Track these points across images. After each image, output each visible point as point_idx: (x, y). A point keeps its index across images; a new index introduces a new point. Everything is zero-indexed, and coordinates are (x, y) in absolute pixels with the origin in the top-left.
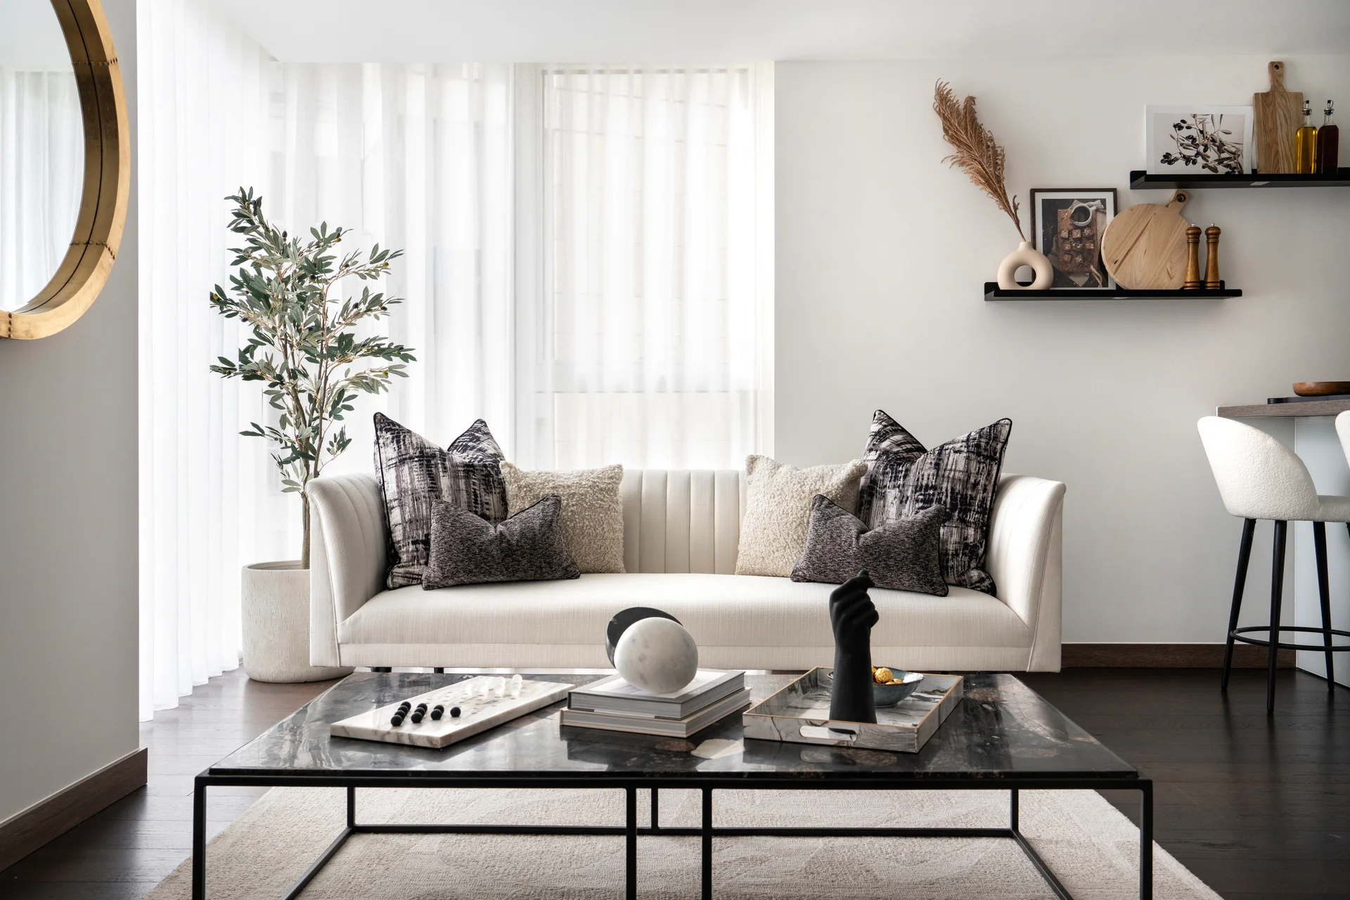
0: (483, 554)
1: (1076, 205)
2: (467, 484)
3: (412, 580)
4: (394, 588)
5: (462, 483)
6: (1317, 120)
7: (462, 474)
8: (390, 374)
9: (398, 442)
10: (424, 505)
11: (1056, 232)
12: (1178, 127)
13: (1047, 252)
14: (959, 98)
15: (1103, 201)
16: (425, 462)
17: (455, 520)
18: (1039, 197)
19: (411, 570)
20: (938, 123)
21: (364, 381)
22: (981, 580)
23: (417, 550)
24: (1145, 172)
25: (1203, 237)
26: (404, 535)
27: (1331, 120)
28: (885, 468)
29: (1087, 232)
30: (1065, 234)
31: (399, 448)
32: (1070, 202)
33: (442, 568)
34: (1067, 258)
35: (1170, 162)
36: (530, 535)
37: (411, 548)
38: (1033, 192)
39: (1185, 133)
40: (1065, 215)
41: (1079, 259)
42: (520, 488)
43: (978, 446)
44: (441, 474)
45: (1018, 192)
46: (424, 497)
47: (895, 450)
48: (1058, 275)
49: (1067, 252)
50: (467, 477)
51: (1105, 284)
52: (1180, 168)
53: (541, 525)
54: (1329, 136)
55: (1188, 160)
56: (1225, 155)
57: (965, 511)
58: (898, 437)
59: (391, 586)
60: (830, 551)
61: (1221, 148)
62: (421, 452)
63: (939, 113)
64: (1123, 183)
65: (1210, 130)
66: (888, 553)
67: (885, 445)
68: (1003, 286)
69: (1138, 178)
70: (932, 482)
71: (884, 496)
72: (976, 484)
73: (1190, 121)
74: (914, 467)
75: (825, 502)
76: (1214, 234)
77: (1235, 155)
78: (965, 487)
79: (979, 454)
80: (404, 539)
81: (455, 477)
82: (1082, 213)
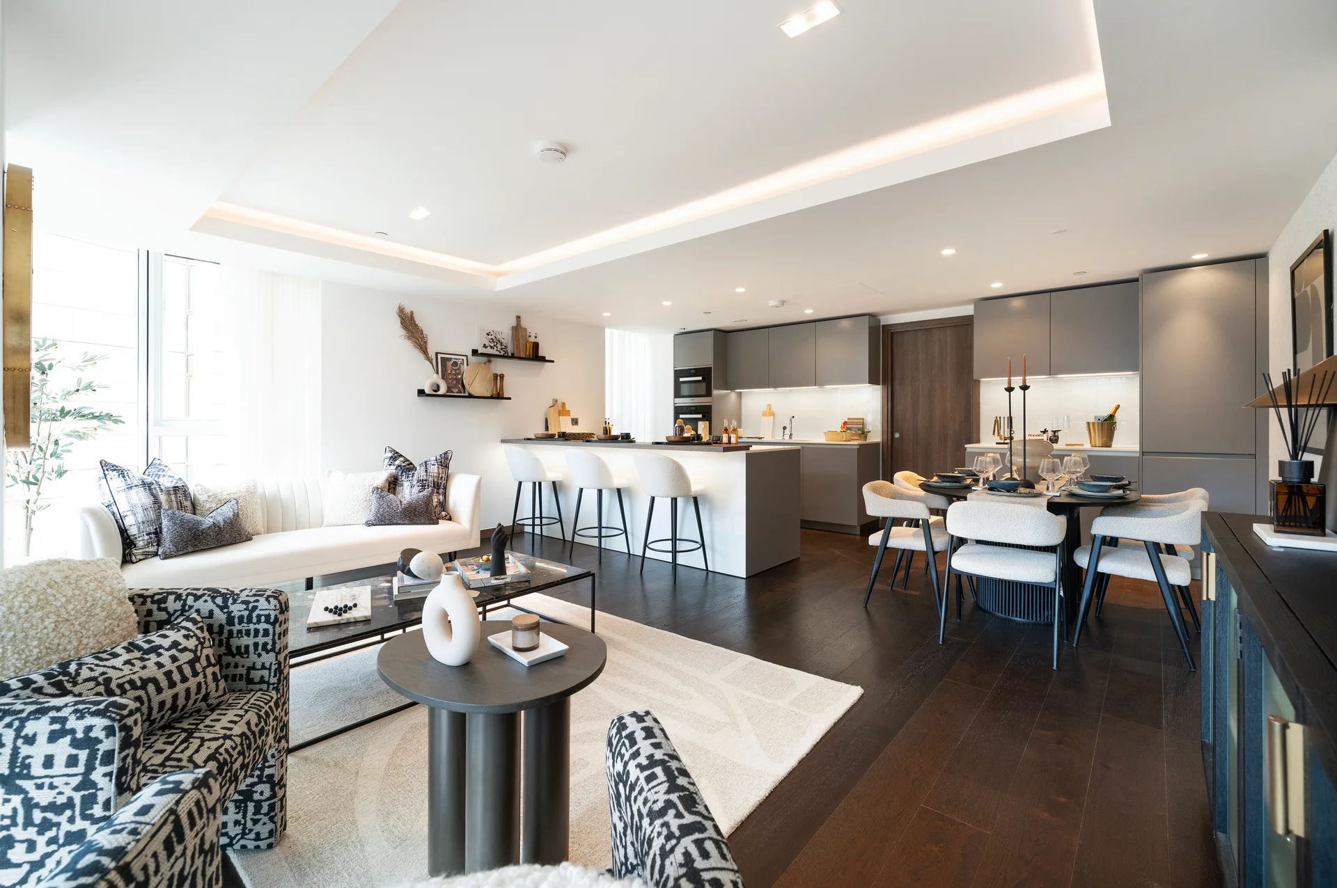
0: (204, 535)
1: (453, 360)
2: (176, 497)
3: (147, 556)
4: (136, 562)
5: (173, 497)
6: (532, 340)
7: (172, 492)
8: (98, 429)
9: (124, 477)
10: (151, 512)
11: (446, 370)
12: (488, 334)
13: (443, 378)
14: (408, 310)
15: (463, 360)
16: (147, 488)
17: (181, 519)
18: (439, 356)
19: (147, 550)
20: (398, 320)
21: (77, 434)
22: (446, 516)
23: (151, 538)
24: (477, 350)
25: (499, 378)
26: (139, 531)
27: (537, 340)
28: (402, 473)
29: (457, 371)
30: (449, 372)
31: (125, 480)
32: (451, 359)
33: (176, 546)
34: (450, 381)
35: (486, 348)
36: (229, 521)
37: (146, 537)
38: (437, 354)
39: (490, 337)
40: (449, 364)
41: (455, 382)
42: (209, 497)
43: (441, 462)
44: (160, 493)
45: (432, 354)
46: (151, 507)
47: (403, 464)
48: (449, 389)
49: (450, 379)
50: (175, 494)
51: (464, 393)
52: (489, 351)
53: (234, 516)
54: (536, 345)
55: (491, 347)
56: (503, 347)
57: (438, 489)
58: (402, 459)
59: (135, 561)
60: (387, 511)
61: (501, 344)
62: (143, 482)
63: (399, 316)
64: (469, 354)
65: (498, 337)
66: (416, 509)
67: (397, 462)
68: (427, 391)
69: (475, 352)
70: (425, 478)
71: (402, 485)
72: (442, 477)
73: (492, 333)
74: (416, 472)
75: (380, 490)
76: (502, 377)
77: (506, 347)
78: (438, 479)
79: (442, 466)
80: (139, 533)
81: (168, 494)
82: (455, 364)
